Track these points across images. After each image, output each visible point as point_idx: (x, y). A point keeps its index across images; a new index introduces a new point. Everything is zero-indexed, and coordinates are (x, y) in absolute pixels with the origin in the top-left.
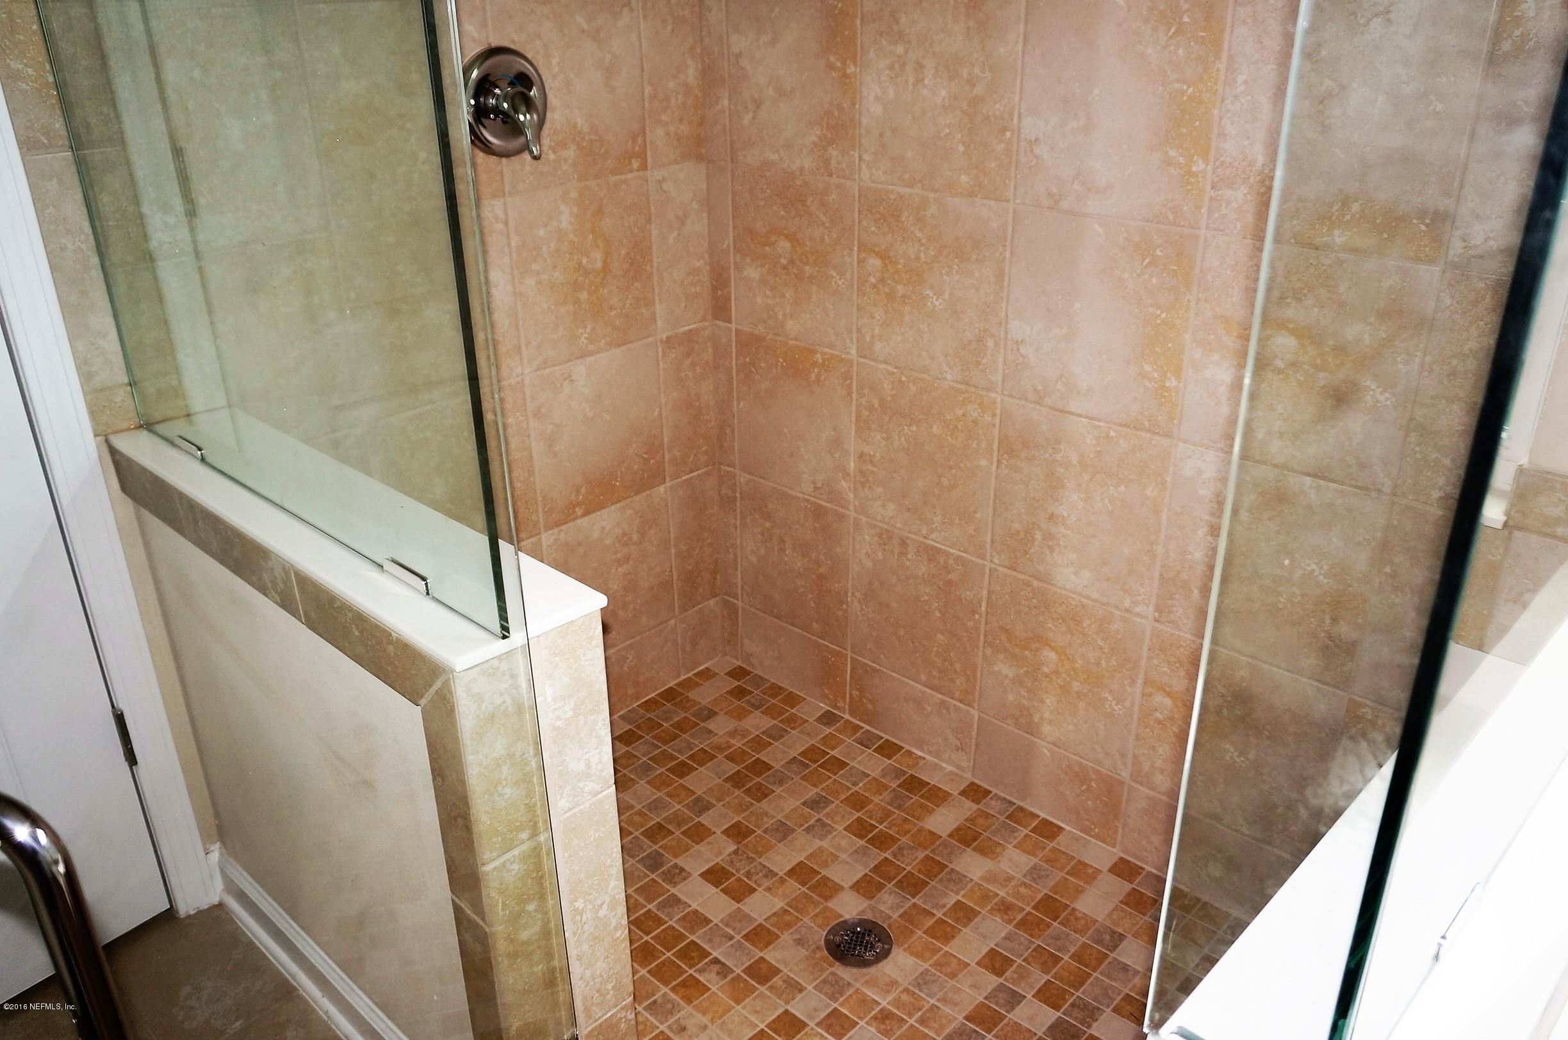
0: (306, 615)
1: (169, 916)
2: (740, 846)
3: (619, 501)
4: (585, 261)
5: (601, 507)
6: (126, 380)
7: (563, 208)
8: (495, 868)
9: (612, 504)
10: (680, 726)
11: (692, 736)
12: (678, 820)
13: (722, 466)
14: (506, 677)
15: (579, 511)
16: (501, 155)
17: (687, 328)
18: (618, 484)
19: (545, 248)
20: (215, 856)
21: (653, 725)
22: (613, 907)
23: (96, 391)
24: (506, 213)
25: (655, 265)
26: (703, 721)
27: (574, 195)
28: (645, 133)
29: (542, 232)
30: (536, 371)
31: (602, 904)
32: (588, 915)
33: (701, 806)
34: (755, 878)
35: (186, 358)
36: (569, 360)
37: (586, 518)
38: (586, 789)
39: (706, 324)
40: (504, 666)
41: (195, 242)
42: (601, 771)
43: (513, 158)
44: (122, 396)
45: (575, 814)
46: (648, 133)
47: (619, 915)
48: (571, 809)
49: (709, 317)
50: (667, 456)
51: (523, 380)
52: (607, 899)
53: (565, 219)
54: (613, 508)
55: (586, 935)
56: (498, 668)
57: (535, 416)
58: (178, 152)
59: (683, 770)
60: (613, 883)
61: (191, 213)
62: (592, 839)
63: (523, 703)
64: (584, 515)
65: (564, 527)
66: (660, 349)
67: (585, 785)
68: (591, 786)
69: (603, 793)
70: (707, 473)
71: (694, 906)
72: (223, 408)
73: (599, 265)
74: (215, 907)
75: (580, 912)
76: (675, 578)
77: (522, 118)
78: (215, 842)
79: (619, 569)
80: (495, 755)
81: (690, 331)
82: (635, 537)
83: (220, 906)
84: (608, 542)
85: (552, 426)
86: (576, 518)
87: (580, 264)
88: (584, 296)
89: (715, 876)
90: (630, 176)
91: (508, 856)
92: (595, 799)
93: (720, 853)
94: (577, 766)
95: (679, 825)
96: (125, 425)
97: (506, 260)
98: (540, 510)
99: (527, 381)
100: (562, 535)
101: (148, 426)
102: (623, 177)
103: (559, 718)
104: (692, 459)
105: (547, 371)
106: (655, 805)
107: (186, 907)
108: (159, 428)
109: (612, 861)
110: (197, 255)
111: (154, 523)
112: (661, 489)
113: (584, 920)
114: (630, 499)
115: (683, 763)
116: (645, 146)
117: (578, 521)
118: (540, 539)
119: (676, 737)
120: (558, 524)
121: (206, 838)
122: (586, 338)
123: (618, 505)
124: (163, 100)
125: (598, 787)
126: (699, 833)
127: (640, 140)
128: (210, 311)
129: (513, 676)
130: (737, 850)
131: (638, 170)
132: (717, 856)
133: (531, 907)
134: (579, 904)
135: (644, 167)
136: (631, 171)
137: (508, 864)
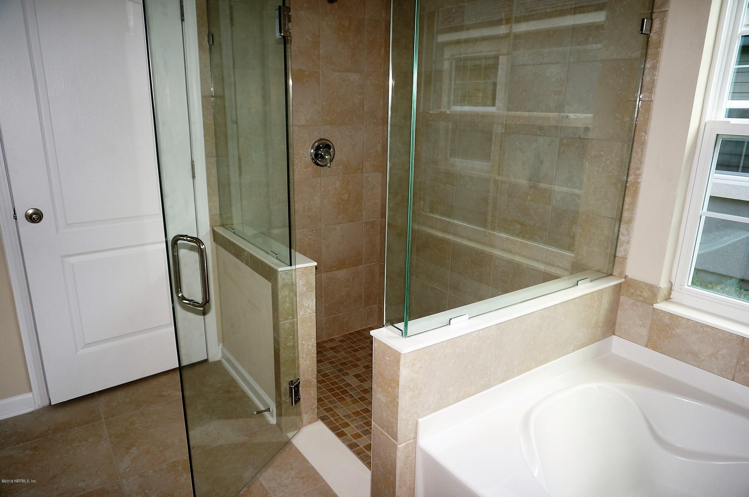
0: (251, 265)
1: (206, 361)
2: (367, 370)
3: (347, 268)
4: (342, 197)
5: (341, 269)
6: (219, 213)
7: (337, 182)
8: (283, 323)
9: (345, 268)
10: (358, 340)
11: (361, 343)
12: (351, 362)
13: (381, 263)
14: (290, 276)
15: (334, 269)
16: (320, 166)
17: (372, 220)
18: (347, 263)
19: (331, 192)
20: (220, 347)
21: (350, 339)
22: (313, 346)
23: (212, 215)
24: (321, 182)
25: (363, 200)
26: (366, 339)
27: (341, 178)
28: (363, 163)
29: (330, 188)
30: (325, 226)
31: (310, 345)
32: (306, 346)
33: (358, 359)
34: (368, 378)
35: (234, 210)
36: (335, 224)
37: (336, 271)
38: (308, 311)
39: (379, 219)
40: (290, 273)
41: (240, 182)
42: (312, 308)
43: (324, 167)
44: (218, 217)
45: (304, 317)
46: (364, 163)
47: (314, 350)
48: (303, 315)
49: (380, 217)
50: (363, 257)
51: (321, 228)
52: (311, 344)
53: (338, 184)
54: (345, 270)
55: (304, 352)
56: (288, 273)
57: (324, 238)
58: (240, 159)
59: (356, 350)
60: (313, 340)
61: (240, 174)
62: (308, 325)
63: (293, 283)
64: (336, 270)
65: (329, 273)
66: (363, 225)
67: (308, 310)
68: (309, 311)
69: (312, 314)
70: (375, 264)
71: (349, 382)
72: (241, 223)
73: (346, 198)
74: (218, 361)
75: (304, 345)
76: (363, 295)
77: (327, 157)
78: (221, 343)
79: (345, 289)
80: (285, 294)
81: (373, 221)
82: (351, 280)
83: (220, 361)
84: (343, 280)
85: (328, 242)
86: (333, 271)
87: (341, 197)
88: (341, 206)
89: (357, 376)
90: (357, 175)
91: (286, 321)
92: (310, 315)
93: (360, 371)
94: (306, 305)
95: (350, 363)
96: (217, 225)
97: (320, 194)
98: (323, 266)
99: (322, 228)
100: (328, 275)
101: (223, 225)
102: (356, 175)
103: (302, 290)
104: (371, 259)
105: (328, 226)
106: (344, 358)
107: (211, 360)
108: (225, 226)
109: (313, 334)
110: (240, 184)
111: (219, 247)
112: (361, 266)
113: (305, 347)
114: (350, 268)
115: (356, 349)
116: (363, 167)
117: (334, 272)
118: (322, 275)
119: (356, 342)
120: (328, 271)
121: (219, 341)
122: (341, 219)
123: (347, 269)
124: (238, 147)
125: (311, 312)
126: (356, 366)
127: (361, 165)
128: (241, 199)
129: (292, 276)
130: (365, 371)
131: (360, 173)
132: (359, 372)
133: (291, 337)
134: (304, 342)
135: (362, 172)
136: (358, 173)
137: (286, 323)
